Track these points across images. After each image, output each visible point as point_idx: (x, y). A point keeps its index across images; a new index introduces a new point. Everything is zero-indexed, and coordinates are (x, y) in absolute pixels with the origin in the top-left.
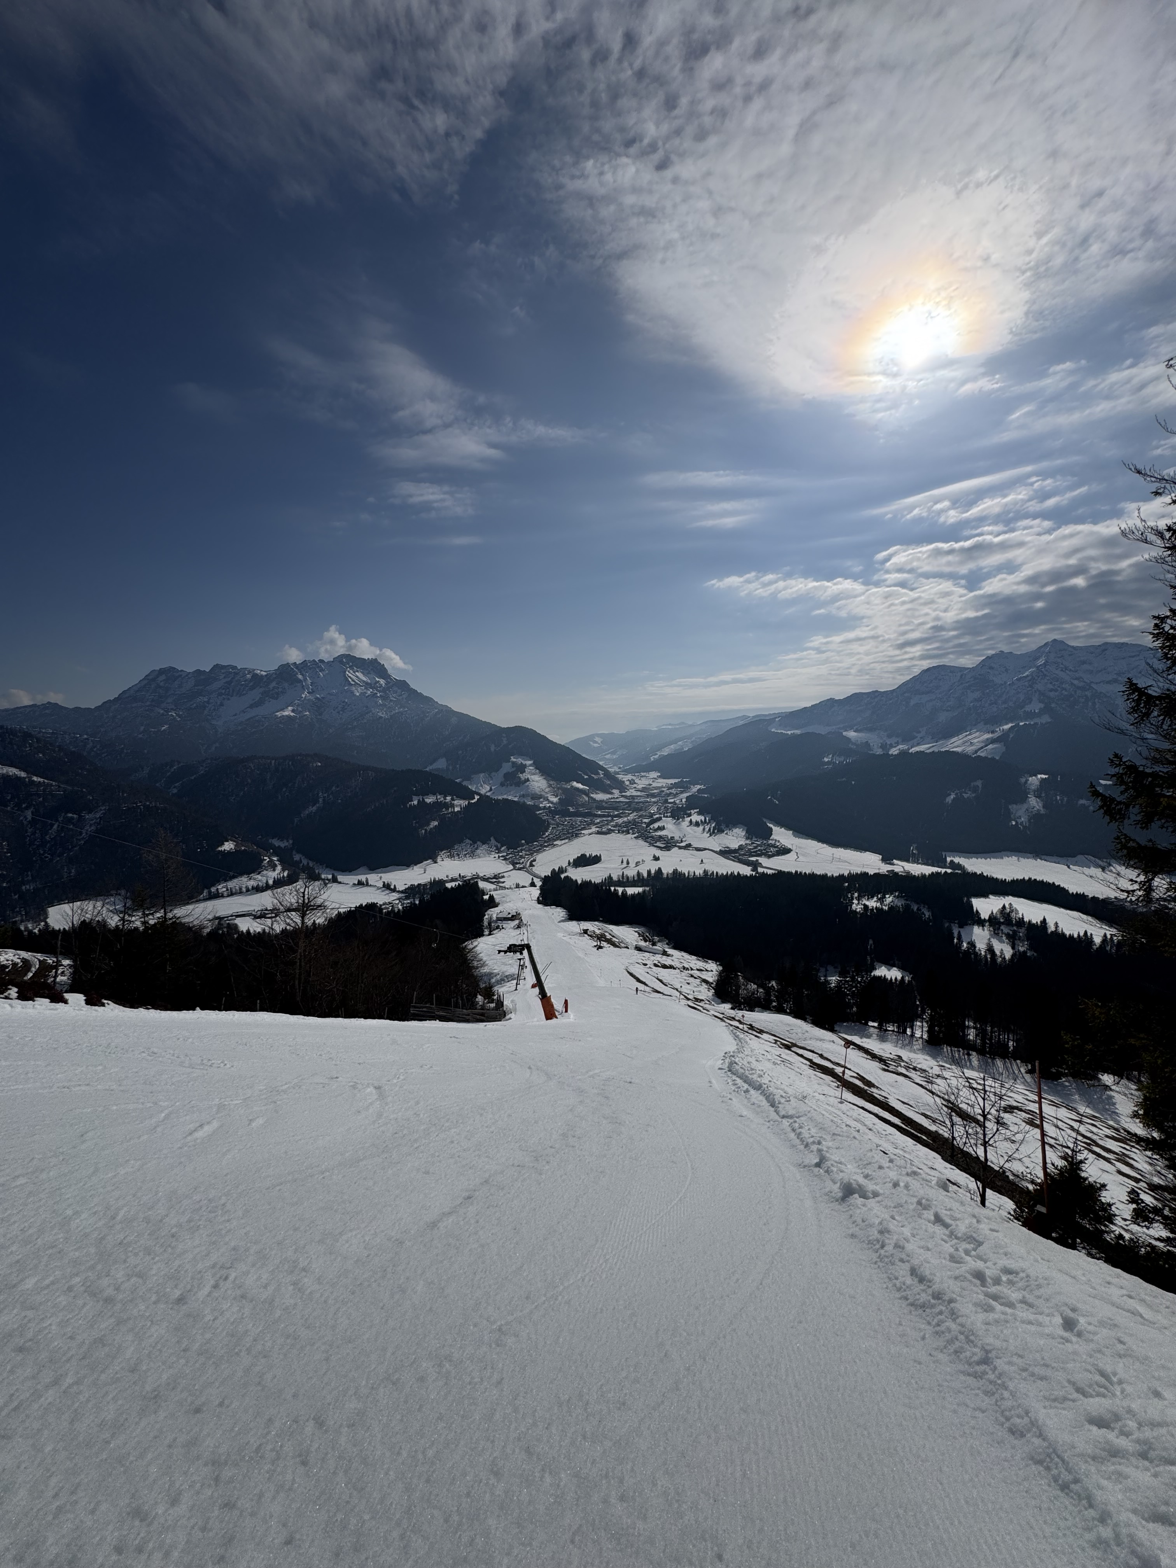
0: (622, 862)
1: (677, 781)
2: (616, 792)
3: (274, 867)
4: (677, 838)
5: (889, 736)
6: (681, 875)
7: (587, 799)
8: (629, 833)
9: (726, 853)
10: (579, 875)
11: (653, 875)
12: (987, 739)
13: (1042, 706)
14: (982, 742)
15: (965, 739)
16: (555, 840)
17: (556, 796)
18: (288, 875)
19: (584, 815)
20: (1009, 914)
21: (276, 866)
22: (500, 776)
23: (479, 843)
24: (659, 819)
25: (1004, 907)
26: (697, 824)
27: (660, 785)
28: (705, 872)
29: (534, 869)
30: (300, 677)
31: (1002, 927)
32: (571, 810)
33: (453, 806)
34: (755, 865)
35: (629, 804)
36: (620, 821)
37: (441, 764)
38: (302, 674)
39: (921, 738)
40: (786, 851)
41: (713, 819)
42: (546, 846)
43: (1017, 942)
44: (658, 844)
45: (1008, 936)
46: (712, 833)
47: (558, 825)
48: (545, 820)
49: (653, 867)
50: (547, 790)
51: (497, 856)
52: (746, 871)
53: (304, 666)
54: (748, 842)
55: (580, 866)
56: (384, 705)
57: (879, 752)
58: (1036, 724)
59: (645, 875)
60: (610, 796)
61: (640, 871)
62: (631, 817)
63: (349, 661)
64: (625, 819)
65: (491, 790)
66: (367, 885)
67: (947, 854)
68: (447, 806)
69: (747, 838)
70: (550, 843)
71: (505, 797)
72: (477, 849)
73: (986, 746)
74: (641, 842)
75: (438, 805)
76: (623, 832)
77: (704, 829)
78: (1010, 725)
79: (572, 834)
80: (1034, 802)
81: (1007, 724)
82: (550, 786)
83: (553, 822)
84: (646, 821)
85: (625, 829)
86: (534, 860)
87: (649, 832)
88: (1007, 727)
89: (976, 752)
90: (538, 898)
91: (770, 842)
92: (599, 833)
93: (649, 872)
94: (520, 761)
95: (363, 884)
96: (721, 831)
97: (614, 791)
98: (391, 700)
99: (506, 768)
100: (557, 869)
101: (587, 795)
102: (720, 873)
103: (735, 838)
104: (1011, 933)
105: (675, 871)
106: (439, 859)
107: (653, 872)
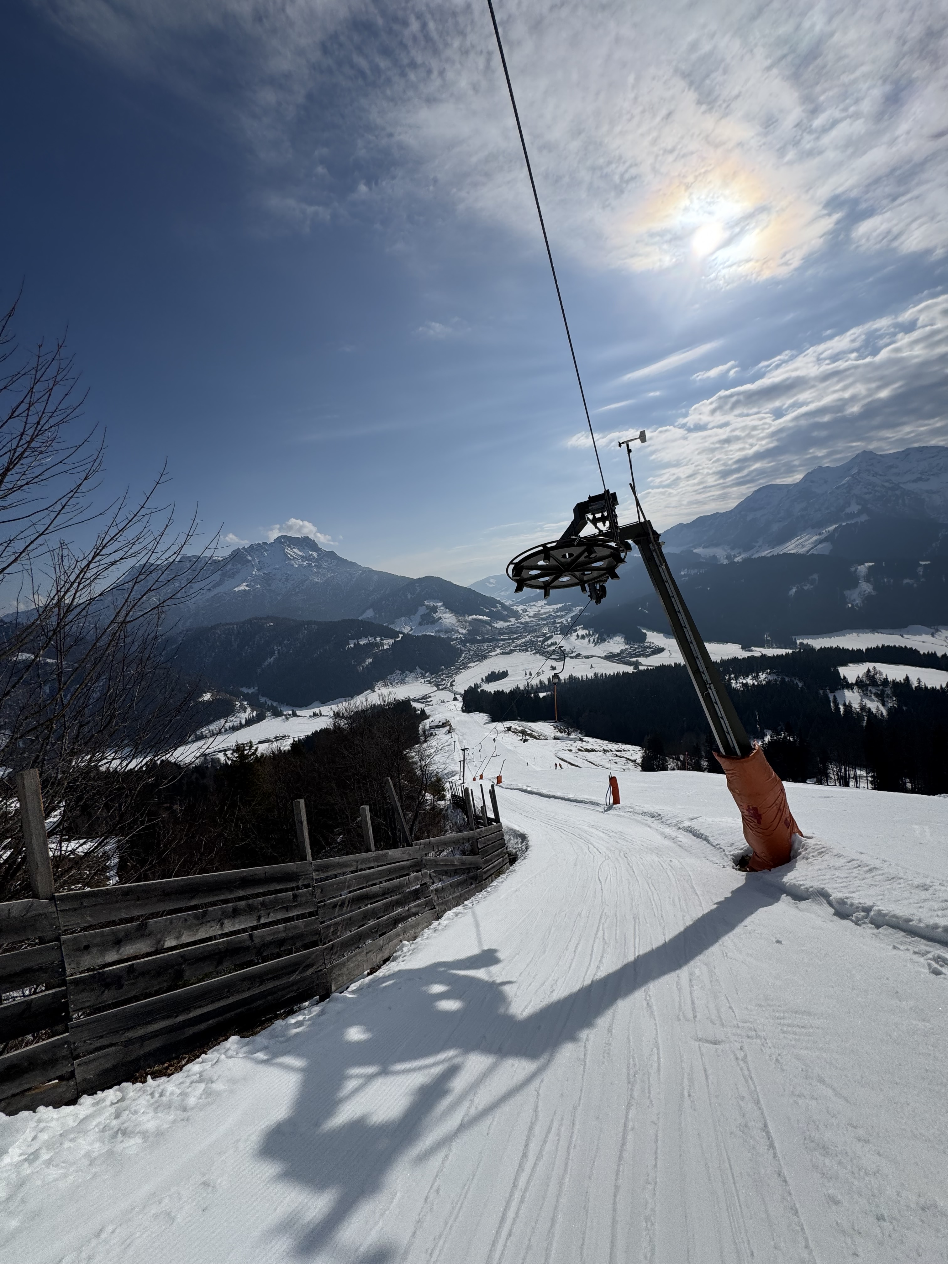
0: (526, 674)
1: (561, 605)
2: (513, 620)
3: (245, 710)
4: (568, 650)
5: (733, 549)
6: (576, 679)
7: (490, 628)
8: (528, 651)
9: (610, 657)
10: (491, 688)
11: (552, 681)
12: (816, 540)
13: (860, 507)
14: (812, 543)
15: (797, 543)
16: (469, 663)
17: (465, 628)
18: (257, 715)
19: (489, 641)
20: (873, 677)
21: (246, 708)
22: (417, 618)
23: (407, 672)
24: (551, 637)
25: (869, 671)
26: (583, 637)
27: (548, 610)
28: (596, 674)
29: (454, 688)
30: (249, 558)
31: (870, 688)
32: (478, 638)
33: (382, 645)
34: (636, 665)
35: (525, 628)
36: (519, 642)
37: (369, 614)
38: (251, 556)
39: (759, 546)
40: (660, 650)
41: (595, 631)
42: (462, 669)
43: (886, 699)
44: (553, 657)
45: (876, 695)
46: (596, 643)
47: (469, 651)
48: (458, 648)
49: (552, 675)
50: (457, 624)
51: (423, 681)
52: (630, 669)
53: (252, 549)
54: (628, 646)
55: (491, 681)
56: (319, 573)
57: (726, 562)
58: (857, 523)
59: (546, 682)
60: (509, 624)
61: (542, 680)
62: (528, 638)
63: (285, 541)
64: (524, 640)
65: (412, 629)
66: (321, 715)
67: (796, 637)
68: (377, 645)
69: (626, 644)
70: (465, 666)
71: (424, 633)
72: (406, 677)
73: (816, 546)
74: (539, 657)
75: (370, 645)
76: (523, 650)
77: (589, 641)
78: (835, 526)
79: (482, 656)
80: (866, 587)
81: (831, 526)
82: (459, 621)
83: (464, 649)
84: (541, 639)
85: (524, 648)
86: (454, 681)
87: (544, 648)
88: (831, 528)
89: (808, 552)
90: (462, 708)
91: (646, 644)
92: (503, 653)
93: (549, 679)
94: (432, 604)
95: (317, 715)
96: (603, 640)
97: (511, 619)
98: (324, 568)
99: (422, 610)
100: (473, 686)
101: (490, 625)
102: (608, 674)
103: (617, 645)
104: (879, 692)
105: (571, 677)
106: (376, 688)
107: (552, 679)
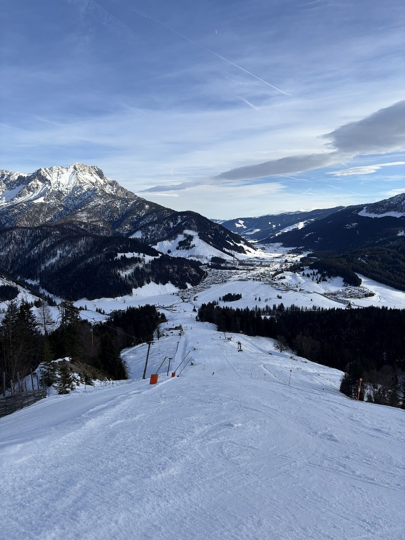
0: (256, 299)
1: (294, 248)
4: (293, 284)
6: (296, 308)
9: (328, 295)
11: (277, 308)
16: (211, 284)
22: (176, 242)
24: (281, 272)
26: (308, 276)
28: (314, 307)
29: (196, 302)
32: (222, 265)
33: (144, 260)
34: (349, 304)
35: (261, 262)
36: (254, 273)
40: (371, 294)
41: (319, 272)
42: (205, 288)
44: (281, 288)
46: (318, 282)
47: (213, 275)
48: (204, 272)
49: (278, 303)
52: (343, 307)
54: (344, 288)
55: (227, 301)
59: (272, 308)
61: (268, 305)
64: (258, 272)
65: (169, 251)
68: (140, 260)
69: (344, 286)
70: (207, 286)
71: (180, 256)
75: (134, 259)
76: (257, 280)
77: (313, 279)
79: (222, 281)
83: (210, 273)
86: (197, 297)
87: (275, 280)
90: (196, 317)
91: (360, 288)
92: (240, 280)
93: (274, 306)
94: (189, 233)
96: (325, 280)
99: (181, 238)
100: (211, 302)
102: (324, 308)
103: (335, 286)
105: (293, 306)
107: (277, 306)
